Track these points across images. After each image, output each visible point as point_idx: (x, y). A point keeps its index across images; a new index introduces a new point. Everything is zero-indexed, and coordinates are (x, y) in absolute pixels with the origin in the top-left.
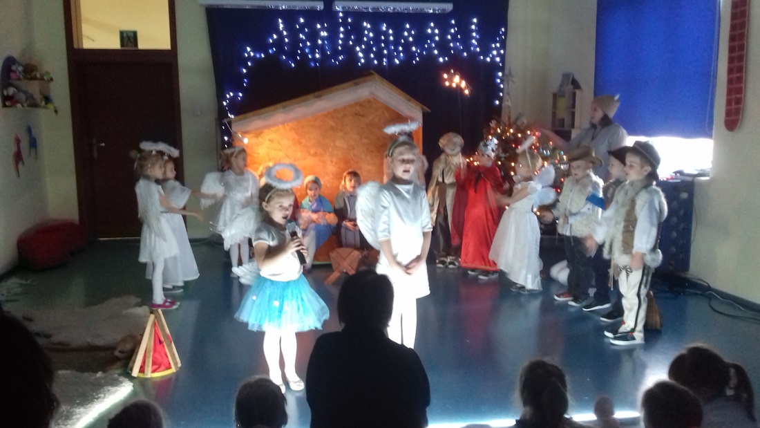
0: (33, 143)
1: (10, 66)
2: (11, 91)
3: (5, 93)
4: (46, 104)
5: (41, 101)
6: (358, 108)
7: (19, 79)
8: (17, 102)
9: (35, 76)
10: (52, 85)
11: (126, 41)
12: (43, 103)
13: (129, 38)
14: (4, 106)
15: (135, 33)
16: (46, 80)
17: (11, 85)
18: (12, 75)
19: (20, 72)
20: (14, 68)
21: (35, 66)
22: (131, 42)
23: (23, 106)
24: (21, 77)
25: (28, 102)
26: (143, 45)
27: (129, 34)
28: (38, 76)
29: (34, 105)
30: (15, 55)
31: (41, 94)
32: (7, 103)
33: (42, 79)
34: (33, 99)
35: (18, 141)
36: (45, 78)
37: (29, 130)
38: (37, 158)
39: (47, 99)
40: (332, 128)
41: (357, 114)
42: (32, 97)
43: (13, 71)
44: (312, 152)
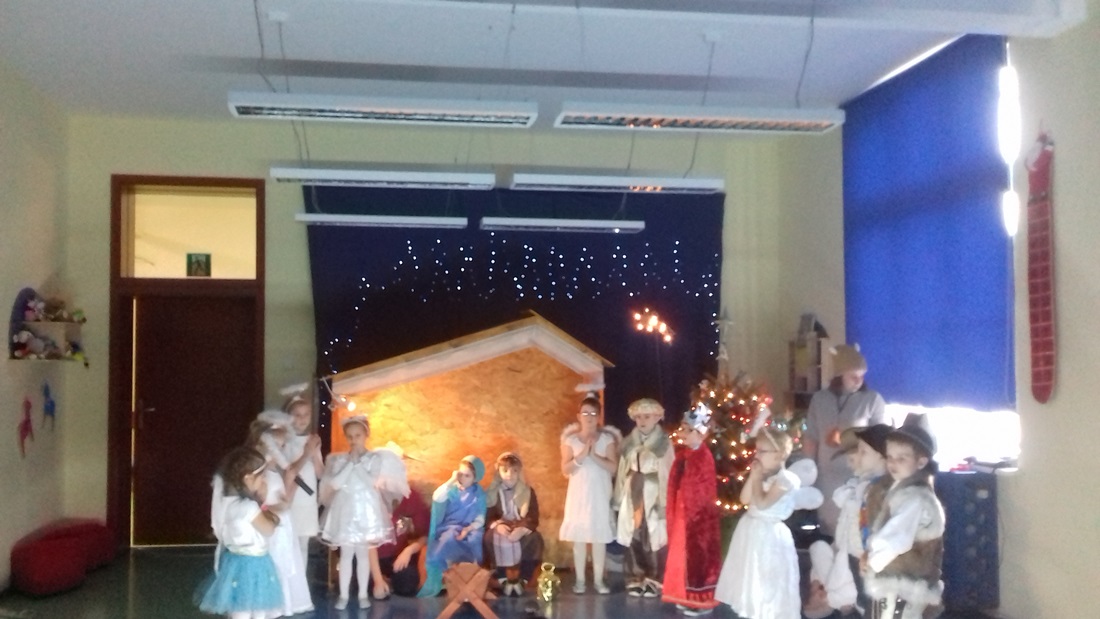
0: (50, 409)
1: (27, 302)
2: (24, 336)
3: (16, 339)
4: (74, 353)
5: (67, 351)
6: (513, 361)
7: (38, 320)
8: (31, 352)
9: (62, 316)
10: (84, 328)
11: (194, 267)
12: (69, 353)
13: (199, 263)
14: (13, 357)
15: (208, 257)
16: (76, 321)
17: (24, 328)
18: (29, 314)
19: (39, 310)
20: (31, 304)
21: (62, 303)
22: (202, 269)
23: (39, 358)
24: (41, 316)
25: (47, 352)
26: (218, 272)
27: (200, 258)
28: (65, 315)
29: (54, 355)
30: (35, 286)
31: (67, 340)
32: (17, 354)
33: (70, 320)
34: (56, 347)
35: (28, 406)
36: (76, 318)
37: (46, 391)
38: (52, 430)
39: (76, 348)
40: (476, 389)
41: (511, 369)
42: (54, 345)
43: (29, 309)
44: (447, 421)
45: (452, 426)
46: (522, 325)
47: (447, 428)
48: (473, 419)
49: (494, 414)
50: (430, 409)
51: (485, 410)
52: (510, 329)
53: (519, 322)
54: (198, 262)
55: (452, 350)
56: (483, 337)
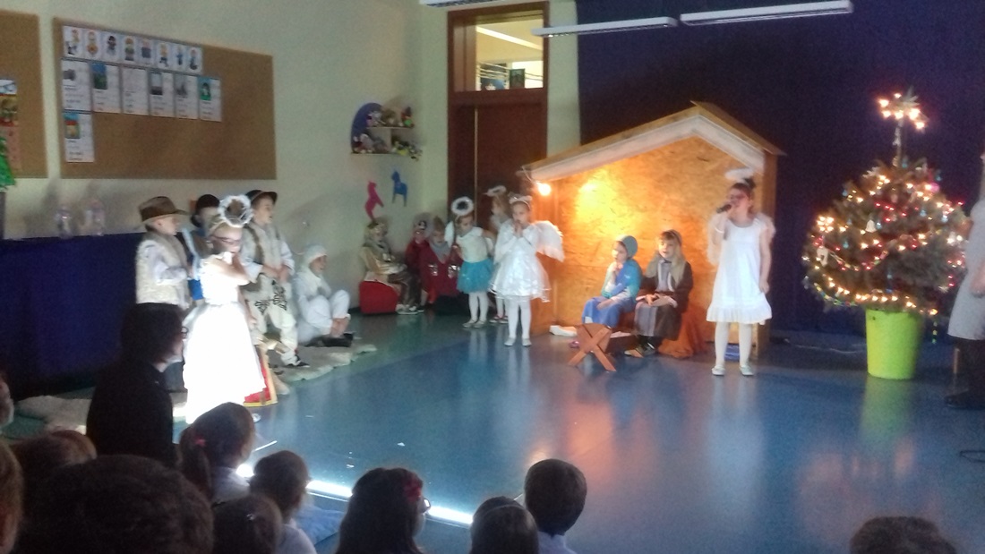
1: (368, 113)
2: (363, 137)
3: (356, 139)
5: (393, 148)
7: (375, 126)
8: (364, 148)
12: (395, 149)
14: (355, 152)
15: (523, 71)
16: (402, 126)
18: (369, 121)
19: (376, 119)
20: (371, 114)
21: (393, 113)
22: (518, 81)
23: (370, 152)
24: (377, 123)
25: (374, 148)
27: (518, 73)
28: (392, 122)
30: (380, 101)
32: (356, 150)
34: (383, 145)
35: (372, 187)
36: (402, 124)
39: (404, 144)
42: (383, 143)
43: (370, 118)
44: (641, 207)
45: (644, 210)
46: (686, 115)
47: (642, 211)
48: (663, 204)
49: (682, 200)
50: (627, 195)
51: (675, 197)
52: (675, 119)
53: (682, 112)
54: (517, 76)
55: (625, 140)
56: (650, 128)
